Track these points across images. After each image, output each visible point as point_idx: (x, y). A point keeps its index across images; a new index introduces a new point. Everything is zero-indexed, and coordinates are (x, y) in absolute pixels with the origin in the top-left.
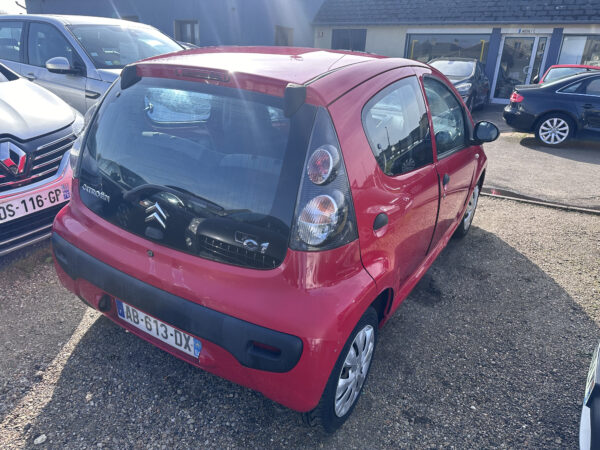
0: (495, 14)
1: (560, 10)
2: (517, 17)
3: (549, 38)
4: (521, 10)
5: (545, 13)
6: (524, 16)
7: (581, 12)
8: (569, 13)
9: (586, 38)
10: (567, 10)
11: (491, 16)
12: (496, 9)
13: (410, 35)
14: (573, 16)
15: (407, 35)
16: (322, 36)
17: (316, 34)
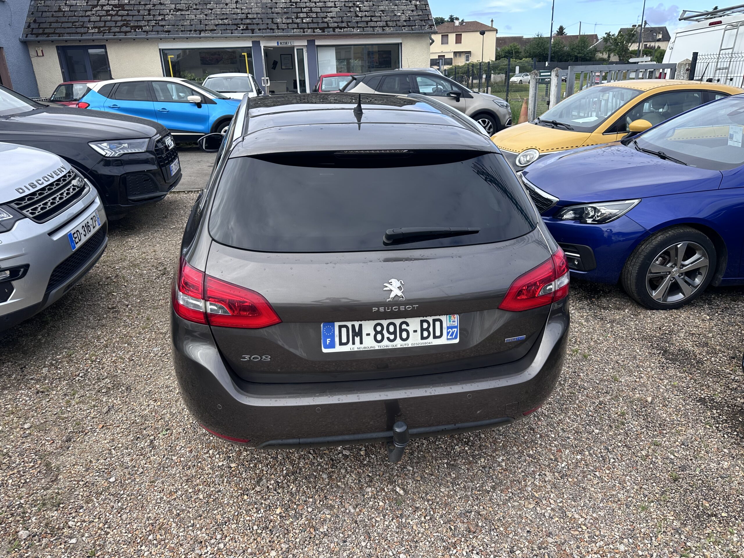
0: (250, 27)
1: (307, 23)
2: (271, 29)
3: (305, 50)
4: (272, 22)
5: (296, 26)
6: (278, 29)
7: (326, 25)
8: (315, 26)
9: (334, 48)
10: (313, 22)
11: (247, 29)
12: (248, 21)
13: (163, 50)
14: (320, 29)
15: (160, 49)
16: (43, 55)
17: (32, 53)
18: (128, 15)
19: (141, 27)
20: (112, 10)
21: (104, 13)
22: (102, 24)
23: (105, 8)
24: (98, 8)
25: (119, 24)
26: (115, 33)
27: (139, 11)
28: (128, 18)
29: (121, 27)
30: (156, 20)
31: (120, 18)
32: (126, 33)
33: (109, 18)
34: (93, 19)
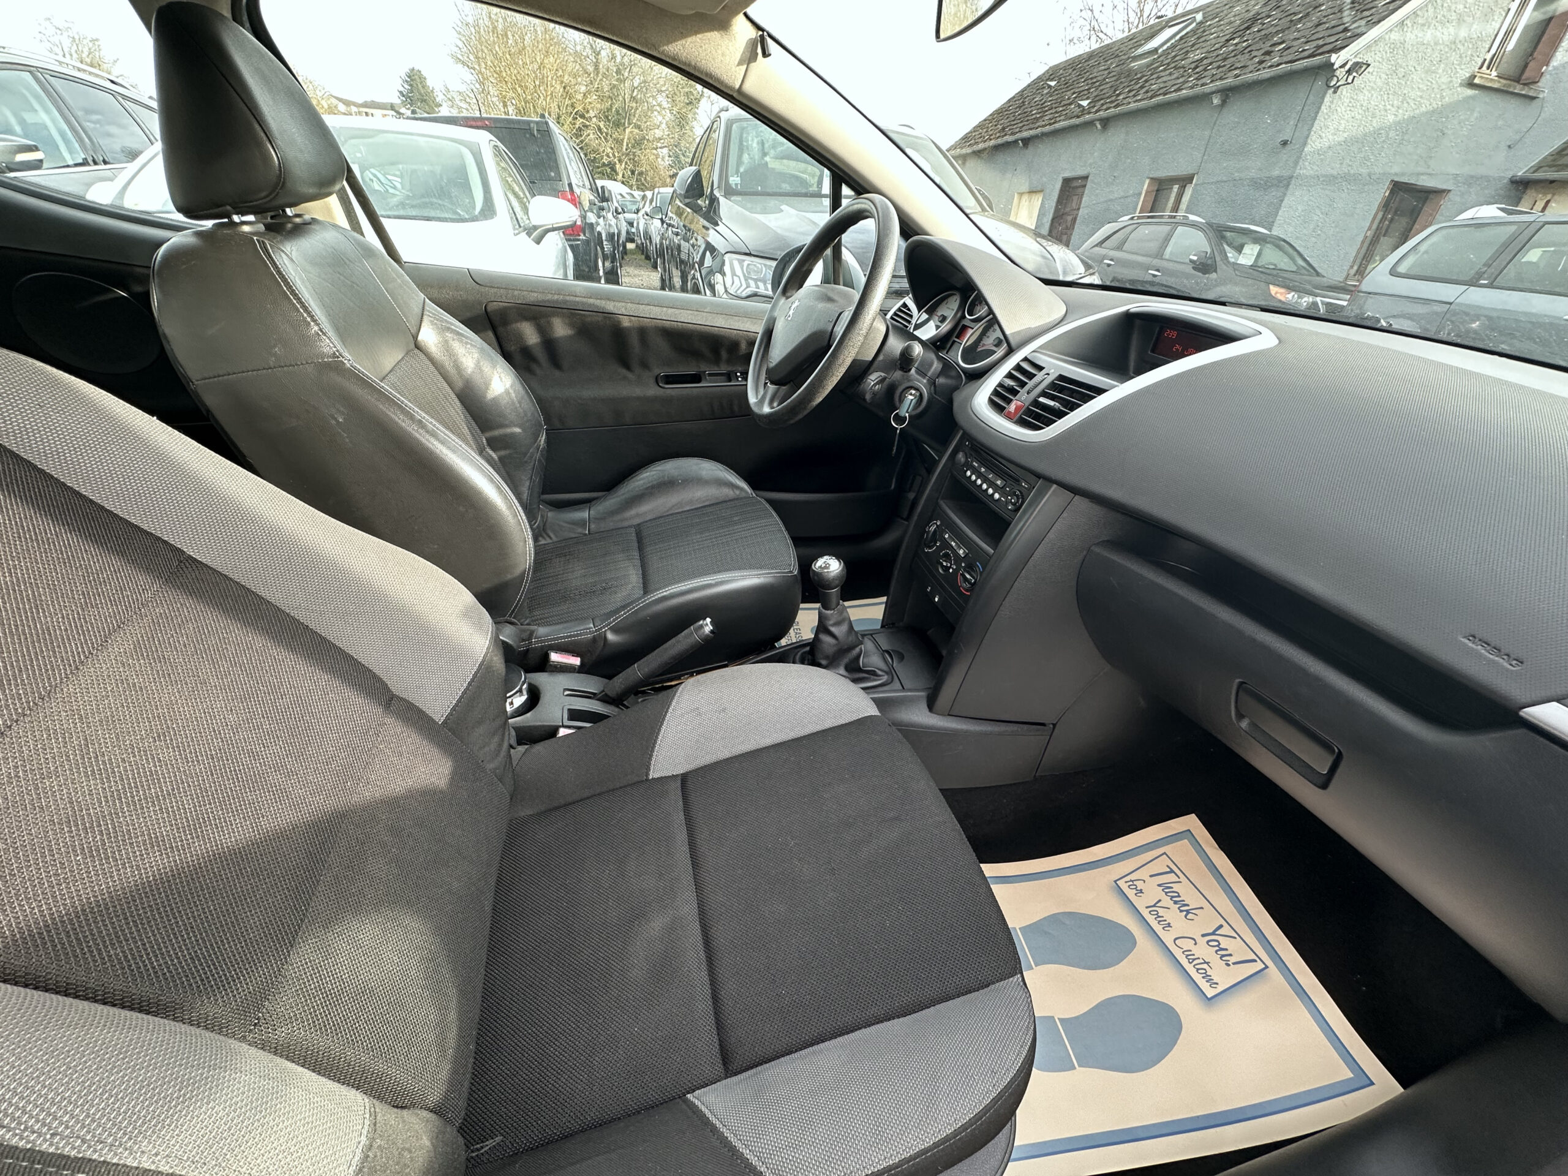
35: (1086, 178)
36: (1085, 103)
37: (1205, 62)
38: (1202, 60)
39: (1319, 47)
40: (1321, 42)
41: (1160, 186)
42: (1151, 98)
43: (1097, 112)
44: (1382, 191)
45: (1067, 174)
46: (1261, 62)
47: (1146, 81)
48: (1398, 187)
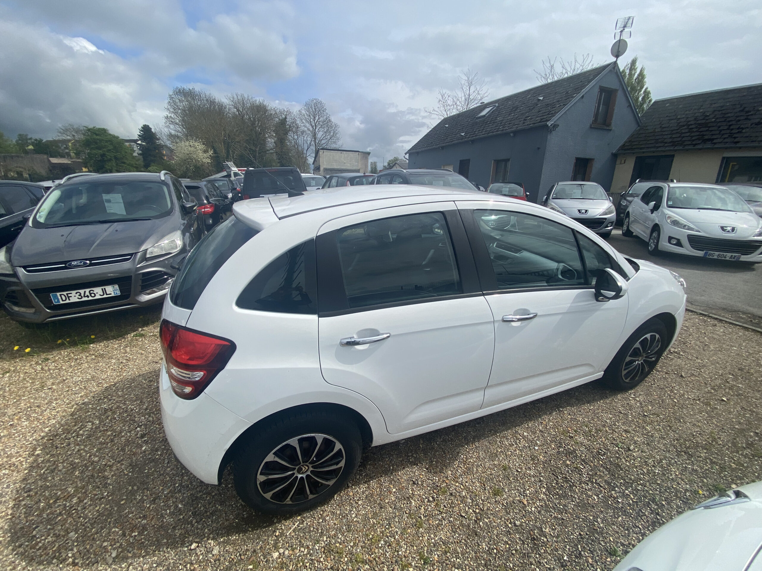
13: (728, 158)
15: (724, 158)
16: (624, 163)
17: (618, 162)
18: (707, 131)
19: (713, 139)
20: (696, 128)
21: (687, 131)
22: (679, 139)
23: (690, 127)
24: (685, 127)
25: (694, 138)
26: (685, 145)
27: (719, 127)
28: (704, 133)
29: (693, 140)
30: (731, 133)
31: (698, 133)
32: (695, 145)
33: (688, 134)
34: (674, 136)
35: (469, 160)
36: (463, 134)
37: (504, 121)
38: (503, 120)
39: (542, 119)
40: (542, 118)
41: (498, 162)
42: (488, 133)
43: (469, 138)
44: (574, 161)
45: (461, 159)
46: (524, 123)
47: (484, 127)
48: (578, 159)
